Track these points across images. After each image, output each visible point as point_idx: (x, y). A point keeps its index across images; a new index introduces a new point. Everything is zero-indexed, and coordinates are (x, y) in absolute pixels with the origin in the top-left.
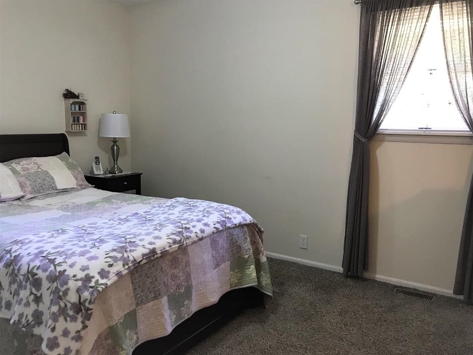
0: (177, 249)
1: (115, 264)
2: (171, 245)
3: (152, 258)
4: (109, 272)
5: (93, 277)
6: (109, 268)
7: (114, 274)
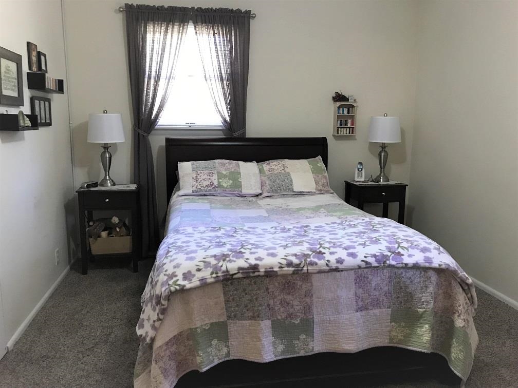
0: (291, 272)
1: (204, 269)
2: (283, 266)
3: (252, 275)
4: (194, 275)
5: (176, 276)
6: (196, 272)
7: (198, 279)
